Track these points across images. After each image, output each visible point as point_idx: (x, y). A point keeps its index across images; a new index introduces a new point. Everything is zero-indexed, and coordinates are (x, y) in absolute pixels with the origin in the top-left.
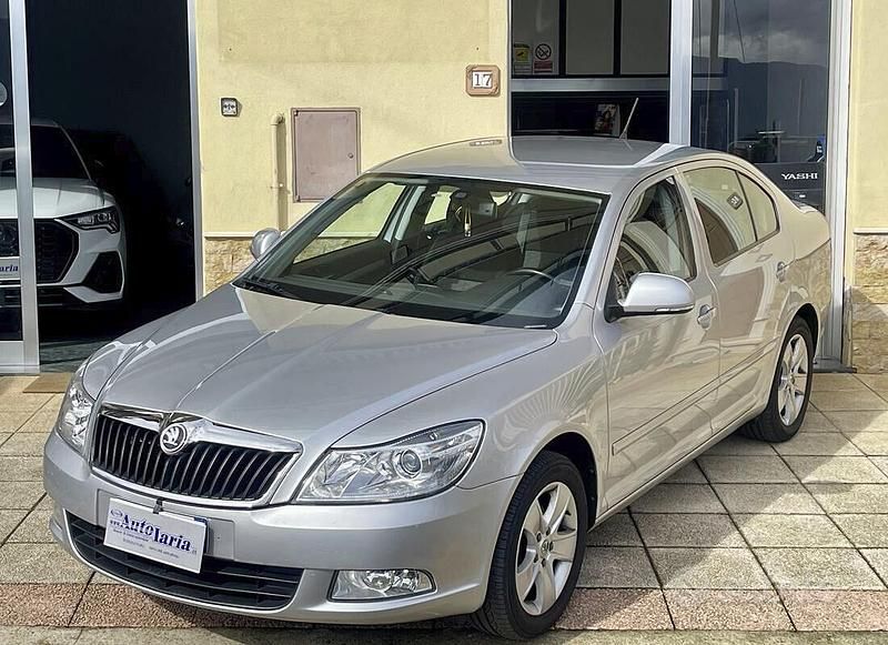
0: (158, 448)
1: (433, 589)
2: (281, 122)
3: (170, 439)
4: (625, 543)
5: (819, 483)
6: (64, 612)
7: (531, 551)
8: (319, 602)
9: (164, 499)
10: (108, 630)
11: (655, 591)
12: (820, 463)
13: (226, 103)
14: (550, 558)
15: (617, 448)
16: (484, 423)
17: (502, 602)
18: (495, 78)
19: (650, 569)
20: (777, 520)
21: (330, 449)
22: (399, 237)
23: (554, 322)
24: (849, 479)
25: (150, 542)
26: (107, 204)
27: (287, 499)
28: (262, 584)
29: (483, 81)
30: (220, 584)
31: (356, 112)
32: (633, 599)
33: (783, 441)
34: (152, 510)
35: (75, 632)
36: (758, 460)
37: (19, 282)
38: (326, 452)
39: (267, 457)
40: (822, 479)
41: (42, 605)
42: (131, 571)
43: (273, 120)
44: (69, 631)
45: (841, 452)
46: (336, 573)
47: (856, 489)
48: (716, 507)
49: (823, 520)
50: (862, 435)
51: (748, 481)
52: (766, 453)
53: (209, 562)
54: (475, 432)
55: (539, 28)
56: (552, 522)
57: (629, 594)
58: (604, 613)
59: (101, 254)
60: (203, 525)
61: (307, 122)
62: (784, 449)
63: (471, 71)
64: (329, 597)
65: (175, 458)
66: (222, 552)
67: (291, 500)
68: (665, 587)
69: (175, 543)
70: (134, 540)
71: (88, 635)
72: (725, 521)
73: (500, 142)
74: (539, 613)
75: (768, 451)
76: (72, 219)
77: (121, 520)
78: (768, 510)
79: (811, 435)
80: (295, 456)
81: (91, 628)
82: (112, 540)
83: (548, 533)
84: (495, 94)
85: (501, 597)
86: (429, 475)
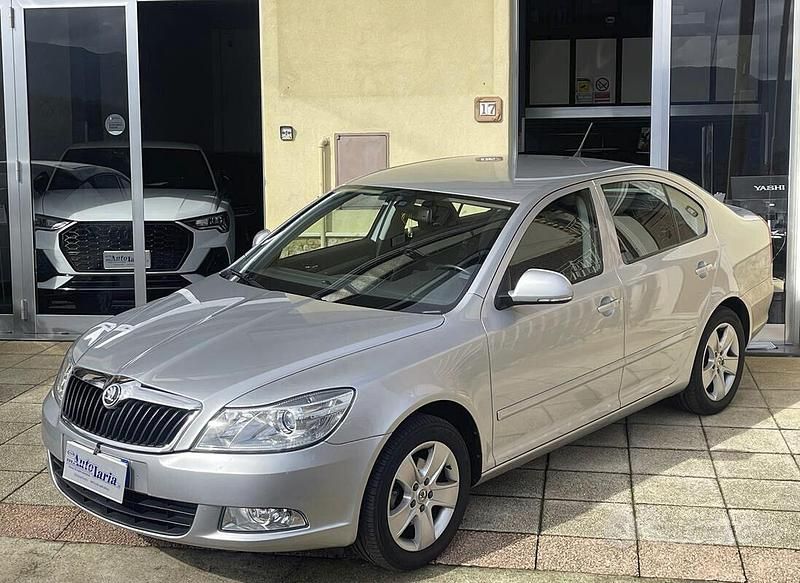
0: (101, 403)
1: (307, 525)
2: (326, 145)
3: (110, 395)
4: (528, 495)
5: (725, 451)
6: (57, 528)
7: (408, 498)
8: (211, 531)
9: (102, 443)
10: (84, 545)
11: (532, 537)
12: (734, 434)
13: (284, 130)
14: (429, 504)
15: (502, 414)
16: (355, 390)
17: (374, 539)
18: (498, 107)
19: (537, 518)
20: (669, 480)
21: (224, 408)
22: (382, 238)
23: (446, 309)
24: (753, 448)
25: (92, 478)
26: (220, 210)
27: (187, 447)
28: (171, 515)
29: (489, 110)
30: (141, 513)
31: (386, 136)
32: (511, 542)
33: (711, 414)
34: (92, 452)
35: (60, 545)
36: (681, 429)
37: (132, 270)
38: (220, 410)
39: (175, 412)
40: (729, 448)
41: (42, 522)
42: (86, 499)
43: (320, 143)
44: (55, 544)
45: (759, 425)
46: (224, 508)
47: (755, 458)
48: (624, 467)
49: (711, 483)
50: (785, 411)
51: (663, 446)
52: (692, 424)
53: (129, 494)
54: (346, 398)
55: (599, 65)
56: (431, 474)
57: (508, 538)
58: (480, 552)
59: (212, 249)
60: (125, 465)
61: (347, 145)
62: (709, 421)
63: (478, 101)
64: (220, 527)
65: (113, 410)
66: (140, 488)
67: (191, 448)
68: (542, 533)
69: (107, 479)
70: (82, 475)
71: (68, 548)
72: (625, 481)
73: (501, 158)
74: (417, 550)
75: (695, 422)
76: (191, 222)
77: (73, 459)
78: (667, 472)
79: (741, 410)
80: (196, 412)
81: (71, 543)
82: (69, 474)
83: (426, 483)
84: (498, 120)
85: (372, 535)
86: (303, 432)
